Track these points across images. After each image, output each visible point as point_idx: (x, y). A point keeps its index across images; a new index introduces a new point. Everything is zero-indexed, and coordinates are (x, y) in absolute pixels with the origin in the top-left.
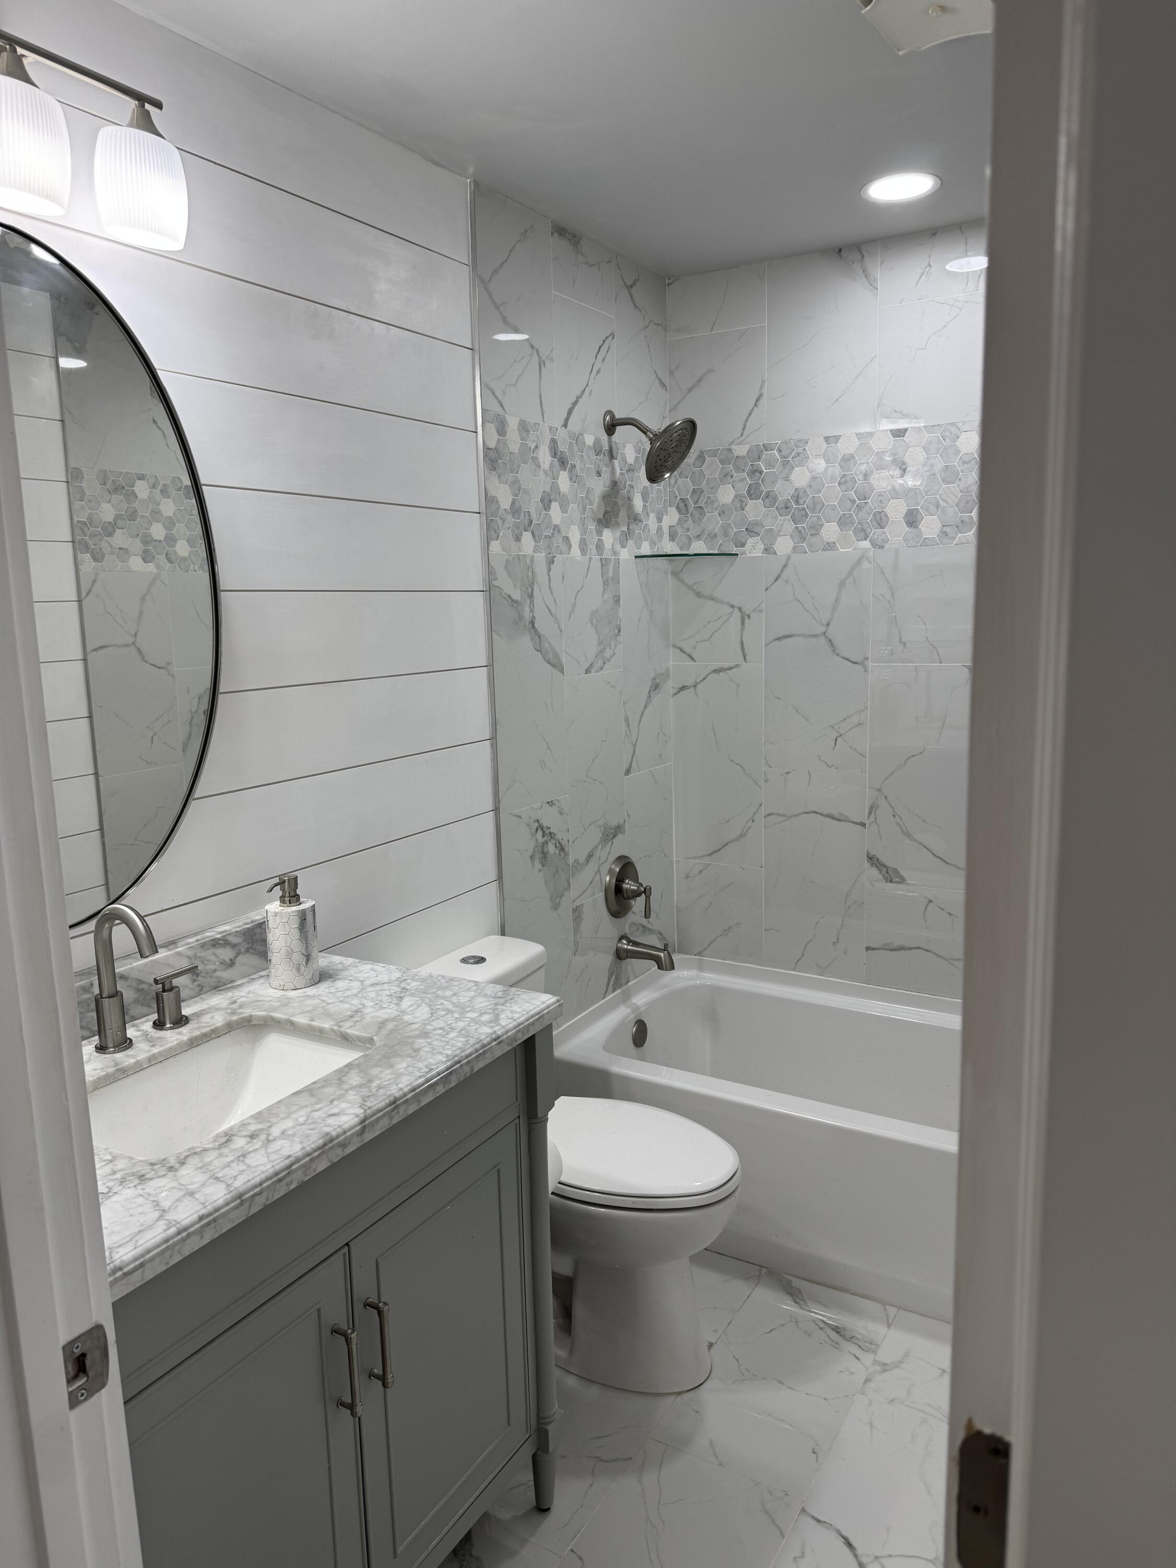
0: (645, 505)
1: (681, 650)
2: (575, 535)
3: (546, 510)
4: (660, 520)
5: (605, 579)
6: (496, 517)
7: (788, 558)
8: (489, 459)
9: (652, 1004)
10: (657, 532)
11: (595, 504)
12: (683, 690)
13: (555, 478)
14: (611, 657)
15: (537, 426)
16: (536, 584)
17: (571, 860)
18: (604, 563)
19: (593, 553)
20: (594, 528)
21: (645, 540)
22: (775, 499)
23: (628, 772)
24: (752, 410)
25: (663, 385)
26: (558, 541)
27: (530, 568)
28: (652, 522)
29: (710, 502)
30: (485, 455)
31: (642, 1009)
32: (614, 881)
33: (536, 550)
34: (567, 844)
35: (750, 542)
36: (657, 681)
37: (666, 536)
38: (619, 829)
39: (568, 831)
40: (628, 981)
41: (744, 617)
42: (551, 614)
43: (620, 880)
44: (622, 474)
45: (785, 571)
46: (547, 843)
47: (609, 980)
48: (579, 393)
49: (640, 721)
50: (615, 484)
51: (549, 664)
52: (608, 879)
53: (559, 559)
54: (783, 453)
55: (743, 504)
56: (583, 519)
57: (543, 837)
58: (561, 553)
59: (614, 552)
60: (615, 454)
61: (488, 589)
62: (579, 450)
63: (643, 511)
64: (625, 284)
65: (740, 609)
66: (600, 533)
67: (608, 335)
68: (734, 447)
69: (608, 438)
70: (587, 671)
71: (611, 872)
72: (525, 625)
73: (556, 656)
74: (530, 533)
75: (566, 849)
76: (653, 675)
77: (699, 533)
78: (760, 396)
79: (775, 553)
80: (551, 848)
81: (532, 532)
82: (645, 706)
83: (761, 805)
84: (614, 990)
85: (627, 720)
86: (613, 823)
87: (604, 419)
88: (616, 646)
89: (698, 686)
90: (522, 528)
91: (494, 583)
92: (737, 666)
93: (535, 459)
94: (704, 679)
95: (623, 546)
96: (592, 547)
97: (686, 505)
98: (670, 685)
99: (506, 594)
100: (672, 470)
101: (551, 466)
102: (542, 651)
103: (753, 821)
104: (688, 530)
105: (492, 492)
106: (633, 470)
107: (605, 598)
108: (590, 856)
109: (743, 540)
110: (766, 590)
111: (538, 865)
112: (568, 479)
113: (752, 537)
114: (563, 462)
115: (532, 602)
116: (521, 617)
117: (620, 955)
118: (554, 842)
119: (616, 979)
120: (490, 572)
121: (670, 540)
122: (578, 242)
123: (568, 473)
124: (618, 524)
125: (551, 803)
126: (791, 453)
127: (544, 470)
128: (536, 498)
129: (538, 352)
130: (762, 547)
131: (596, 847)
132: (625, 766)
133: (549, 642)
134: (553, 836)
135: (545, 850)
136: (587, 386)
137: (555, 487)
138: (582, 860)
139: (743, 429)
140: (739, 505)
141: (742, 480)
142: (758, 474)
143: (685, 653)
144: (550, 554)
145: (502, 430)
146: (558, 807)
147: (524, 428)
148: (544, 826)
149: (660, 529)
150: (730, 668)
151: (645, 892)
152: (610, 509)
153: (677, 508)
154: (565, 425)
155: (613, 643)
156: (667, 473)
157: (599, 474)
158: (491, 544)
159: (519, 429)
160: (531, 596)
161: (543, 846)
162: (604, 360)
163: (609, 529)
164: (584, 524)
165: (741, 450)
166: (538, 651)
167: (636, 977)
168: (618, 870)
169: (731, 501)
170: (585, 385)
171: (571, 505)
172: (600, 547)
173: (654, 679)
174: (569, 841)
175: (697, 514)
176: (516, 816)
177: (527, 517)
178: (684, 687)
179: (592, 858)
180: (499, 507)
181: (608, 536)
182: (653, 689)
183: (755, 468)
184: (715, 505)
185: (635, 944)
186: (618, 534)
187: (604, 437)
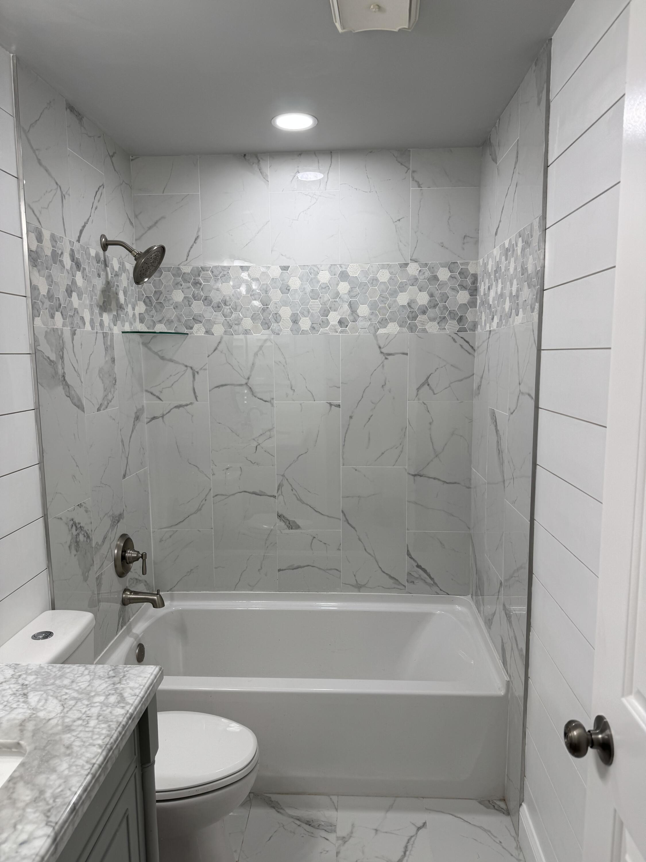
0: (126, 299)
1: (152, 393)
2: (87, 317)
3: (70, 298)
4: (134, 309)
5: (106, 347)
6: (38, 300)
7: (222, 338)
8: (32, 258)
9: (146, 631)
10: (133, 317)
11: (98, 296)
12: (154, 419)
13: (74, 276)
14: (112, 399)
15: (62, 239)
16: (65, 349)
17: (94, 544)
18: (105, 335)
19: (98, 329)
20: (98, 311)
21: (127, 322)
22: (211, 301)
23: (124, 476)
24: (193, 245)
25: (131, 223)
26: (77, 320)
27: (61, 337)
28: (129, 309)
29: (167, 299)
30: (29, 255)
31: (140, 636)
32: (120, 552)
33: (64, 325)
34: (91, 533)
35: (196, 326)
36: (138, 414)
37: (138, 320)
38: (121, 516)
39: (91, 523)
40: (129, 619)
41: (195, 373)
42: (75, 370)
43: (124, 551)
44: (112, 277)
45: (220, 346)
46: (79, 535)
47: (119, 622)
48: (86, 220)
49: (130, 442)
50: (108, 283)
51: (75, 405)
52: (116, 551)
53: (78, 331)
54: (214, 273)
55: (190, 303)
56: (91, 305)
57: (76, 530)
58: (80, 328)
59: (110, 329)
60: (107, 264)
61: (34, 352)
62: (87, 258)
63: (124, 302)
64: (109, 154)
65: (191, 368)
66: (101, 315)
67: (101, 185)
68: (182, 267)
69: (103, 252)
70: (99, 410)
71: (117, 546)
72: (59, 378)
73: (79, 400)
74: (60, 313)
75: (91, 537)
76: (135, 411)
77: (160, 319)
78: (198, 237)
79: (213, 334)
80: (81, 538)
81: (61, 313)
82: (132, 431)
83: (210, 490)
84: (122, 627)
85: (122, 441)
86: (117, 513)
87: (101, 240)
88: (114, 392)
89: (165, 417)
90: (55, 310)
91: (38, 348)
92: (191, 404)
93: (61, 262)
94: (169, 412)
95: (115, 325)
96: (97, 324)
97: (150, 301)
98: (145, 417)
99: (46, 356)
100: (149, 277)
101: (71, 268)
102: (71, 397)
103: (206, 500)
104: (153, 316)
105: (35, 283)
106: (118, 275)
107: (107, 359)
108: (105, 538)
109: (191, 325)
110: (208, 357)
111: (74, 552)
112: (81, 277)
113: (197, 323)
114: (78, 265)
115: (63, 362)
116: (56, 373)
117: (125, 602)
118: (83, 533)
119: (123, 620)
120: (36, 340)
121: (140, 322)
122: (81, 119)
123: (82, 274)
124: (112, 310)
125: (80, 505)
126: (219, 274)
127: (67, 270)
128: (63, 289)
129: (60, 188)
130: (204, 330)
131: (108, 531)
132: (123, 473)
133: (74, 390)
134: (82, 529)
135: (78, 540)
136: (90, 216)
137: (74, 282)
138: (100, 542)
139: (188, 257)
140: (187, 303)
141: (189, 288)
142: (199, 285)
143: (154, 395)
144: (73, 328)
145: (40, 238)
146: (85, 507)
147: (53, 238)
148: (77, 522)
149: (134, 315)
150: (187, 405)
151: (142, 557)
152: (106, 300)
153: (144, 302)
154: (79, 241)
155: (112, 390)
156: (146, 278)
157: (99, 276)
158: (35, 320)
159: (50, 240)
160: (62, 358)
161: (76, 537)
162: (99, 201)
163: (107, 313)
164: (92, 309)
165: (186, 269)
166: (68, 397)
167: (133, 615)
168: (122, 545)
169: (182, 300)
170: (89, 216)
171: (84, 295)
172: (102, 324)
173: (136, 412)
174: (92, 530)
175: (158, 307)
176: (58, 518)
177: (58, 302)
178: (154, 417)
179: (106, 540)
180: (39, 293)
181: (106, 318)
182: (136, 419)
183: (197, 281)
184: (171, 302)
185: (136, 593)
186: (112, 316)
187: (101, 252)
